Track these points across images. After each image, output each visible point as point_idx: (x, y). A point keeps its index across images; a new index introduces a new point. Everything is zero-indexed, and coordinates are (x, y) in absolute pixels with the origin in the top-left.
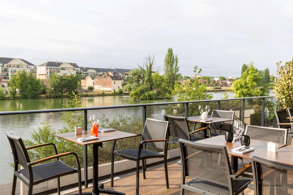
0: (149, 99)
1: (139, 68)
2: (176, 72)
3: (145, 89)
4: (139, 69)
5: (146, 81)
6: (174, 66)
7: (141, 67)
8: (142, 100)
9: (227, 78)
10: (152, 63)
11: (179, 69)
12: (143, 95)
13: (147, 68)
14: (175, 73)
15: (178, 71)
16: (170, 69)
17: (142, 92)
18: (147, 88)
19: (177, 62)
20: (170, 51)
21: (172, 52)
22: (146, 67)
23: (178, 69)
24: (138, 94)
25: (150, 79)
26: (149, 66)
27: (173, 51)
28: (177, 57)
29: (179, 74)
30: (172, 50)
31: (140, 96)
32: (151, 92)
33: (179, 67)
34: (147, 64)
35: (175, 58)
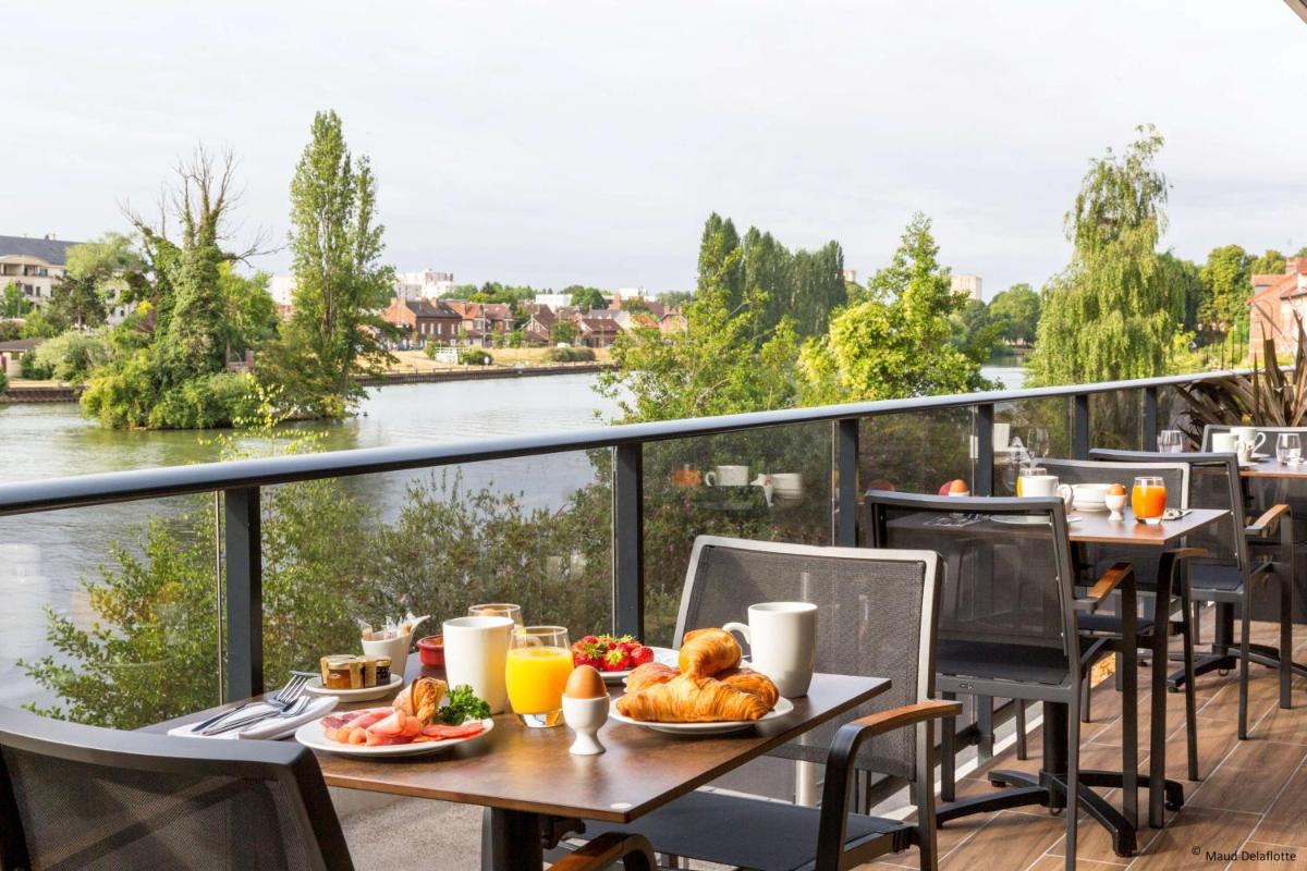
0: (211, 421)
1: (134, 229)
2: (361, 257)
3: (176, 363)
4: (135, 235)
5: (181, 314)
6: (355, 221)
7: (147, 224)
8: (165, 428)
9: (612, 297)
10: (221, 201)
11: (380, 243)
12: (172, 399)
13: (191, 234)
14: (355, 261)
15: (376, 254)
16: (330, 239)
17: (162, 380)
18: (192, 355)
19: (368, 199)
20: (328, 133)
21: (338, 136)
22: (185, 226)
23: (375, 242)
24: (136, 393)
25: (207, 301)
26: (198, 219)
27: (343, 128)
28: (366, 165)
29: (381, 274)
30: (340, 123)
31: (151, 406)
32: (217, 383)
33: (381, 229)
34: (187, 206)
35: (356, 171)
